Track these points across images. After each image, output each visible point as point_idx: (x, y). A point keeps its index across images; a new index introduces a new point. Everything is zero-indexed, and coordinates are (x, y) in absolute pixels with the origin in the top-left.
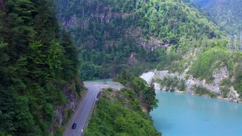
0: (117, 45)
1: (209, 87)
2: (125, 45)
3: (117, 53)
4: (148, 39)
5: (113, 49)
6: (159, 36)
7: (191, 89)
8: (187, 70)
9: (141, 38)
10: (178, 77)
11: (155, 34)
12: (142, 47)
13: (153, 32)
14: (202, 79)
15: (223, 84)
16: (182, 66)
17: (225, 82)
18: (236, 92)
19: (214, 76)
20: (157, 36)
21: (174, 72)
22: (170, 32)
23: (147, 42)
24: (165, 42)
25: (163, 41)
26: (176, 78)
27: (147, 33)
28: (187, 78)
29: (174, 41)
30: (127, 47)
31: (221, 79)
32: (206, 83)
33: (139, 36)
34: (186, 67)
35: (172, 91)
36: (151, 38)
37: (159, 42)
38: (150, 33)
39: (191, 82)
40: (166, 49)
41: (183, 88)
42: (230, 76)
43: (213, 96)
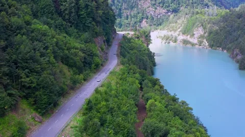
0: (132, 14)
1: (191, 40)
2: (139, 13)
3: (133, 19)
4: (156, 9)
5: (129, 17)
6: (164, 6)
7: (181, 41)
8: (179, 30)
9: (150, 8)
10: (173, 35)
11: (161, 5)
12: (151, 15)
13: (159, 3)
14: (188, 35)
15: (200, 38)
16: (176, 27)
17: (202, 37)
18: (206, 42)
19: (195, 33)
20: (162, 7)
21: (171, 31)
22: (173, 4)
23: (155, 11)
24: (169, 11)
25: (167, 10)
26: (172, 35)
27: (155, 4)
28: (179, 35)
29: (175, 10)
30: (140, 15)
31: (199, 35)
32: (190, 37)
33: (149, 7)
34: (179, 28)
35: (169, 43)
36: (158, 8)
37: (164, 11)
38: (157, 4)
39: (181, 37)
40: (169, 16)
41: (175, 41)
42: (205, 33)
43: (193, 45)
